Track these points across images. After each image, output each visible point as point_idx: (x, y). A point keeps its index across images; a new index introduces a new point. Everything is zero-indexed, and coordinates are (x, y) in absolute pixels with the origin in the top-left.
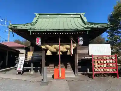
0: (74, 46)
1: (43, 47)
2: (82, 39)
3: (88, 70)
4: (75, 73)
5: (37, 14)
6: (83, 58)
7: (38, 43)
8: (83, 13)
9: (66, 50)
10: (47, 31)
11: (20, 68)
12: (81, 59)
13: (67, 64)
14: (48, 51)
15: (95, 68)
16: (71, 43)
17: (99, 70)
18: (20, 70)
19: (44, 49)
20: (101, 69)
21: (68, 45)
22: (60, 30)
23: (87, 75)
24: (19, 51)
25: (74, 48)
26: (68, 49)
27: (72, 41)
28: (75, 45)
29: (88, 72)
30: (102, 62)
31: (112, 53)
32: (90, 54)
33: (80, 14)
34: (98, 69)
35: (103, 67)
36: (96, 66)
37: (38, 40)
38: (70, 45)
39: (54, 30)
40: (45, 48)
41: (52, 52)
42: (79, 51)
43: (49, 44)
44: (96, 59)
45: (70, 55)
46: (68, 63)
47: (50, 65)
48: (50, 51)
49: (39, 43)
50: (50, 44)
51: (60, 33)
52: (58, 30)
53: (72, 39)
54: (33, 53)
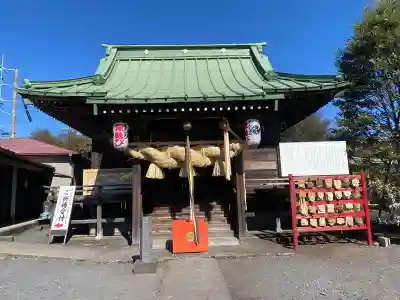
0: (233, 149)
2: (257, 127)
3: (279, 224)
4: (236, 235)
5: (110, 47)
6: (261, 186)
7: (118, 143)
8: (259, 44)
9: (209, 162)
10: (149, 102)
11: (61, 222)
12: (255, 190)
13: (211, 207)
14: (152, 166)
15: (299, 217)
16: (223, 139)
17: (314, 222)
18: (60, 228)
19: (138, 161)
20: (318, 219)
22: (188, 100)
23: (274, 239)
24: (53, 169)
25: (233, 154)
26: (213, 158)
28: (237, 146)
29: (279, 230)
30: (321, 195)
31: (352, 168)
32: (285, 173)
33: (249, 47)
34: (309, 220)
35: (323, 211)
36: (304, 210)
38: (222, 146)
39: (169, 101)
40: (142, 157)
41: (165, 170)
42: (250, 165)
43: (154, 143)
44: (302, 189)
49: (122, 143)
50: (158, 143)
51: (191, 110)
52: (183, 100)
53: (226, 126)
54: (99, 173)
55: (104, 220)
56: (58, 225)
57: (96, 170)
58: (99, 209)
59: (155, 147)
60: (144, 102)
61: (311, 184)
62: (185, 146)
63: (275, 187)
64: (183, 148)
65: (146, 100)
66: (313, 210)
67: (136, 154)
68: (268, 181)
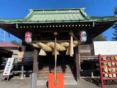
0: (74, 44)
1: (34, 45)
2: (85, 34)
3: (92, 74)
5: (31, 10)
6: (86, 59)
9: (65, 49)
10: (39, 23)
11: (7, 72)
12: (83, 61)
14: (41, 50)
15: (103, 73)
16: (70, 39)
17: (111, 76)
18: (6, 75)
19: (36, 48)
20: (112, 74)
21: (67, 42)
23: (91, 81)
24: (12, 52)
25: (74, 46)
26: (66, 47)
27: (73, 36)
28: (76, 42)
29: (93, 77)
30: (113, 64)
34: (108, 74)
35: (115, 71)
36: (106, 70)
37: (27, 35)
38: (70, 42)
39: (48, 22)
40: (37, 46)
41: (46, 52)
42: (81, 51)
43: (43, 41)
44: (105, 61)
45: (69, 55)
46: (67, 66)
47: (44, 69)
48: (44, 50)
49: (28, 40)
51: (57, 26)
52: (54, 22)
53: (72, 34)
54: (24, 53)
55: (25, 71)
56: (5, 73)
57: (23, 52)
58: (23, 67)
59: (43, 43)
60: (37, 23)
61: (109, 59)
62: (55, 42)
63: (91, 60)
64: (54, 43)
65: (38, 22)
66: (110, 70)
67: (35, 45)
68: (89, 57)
